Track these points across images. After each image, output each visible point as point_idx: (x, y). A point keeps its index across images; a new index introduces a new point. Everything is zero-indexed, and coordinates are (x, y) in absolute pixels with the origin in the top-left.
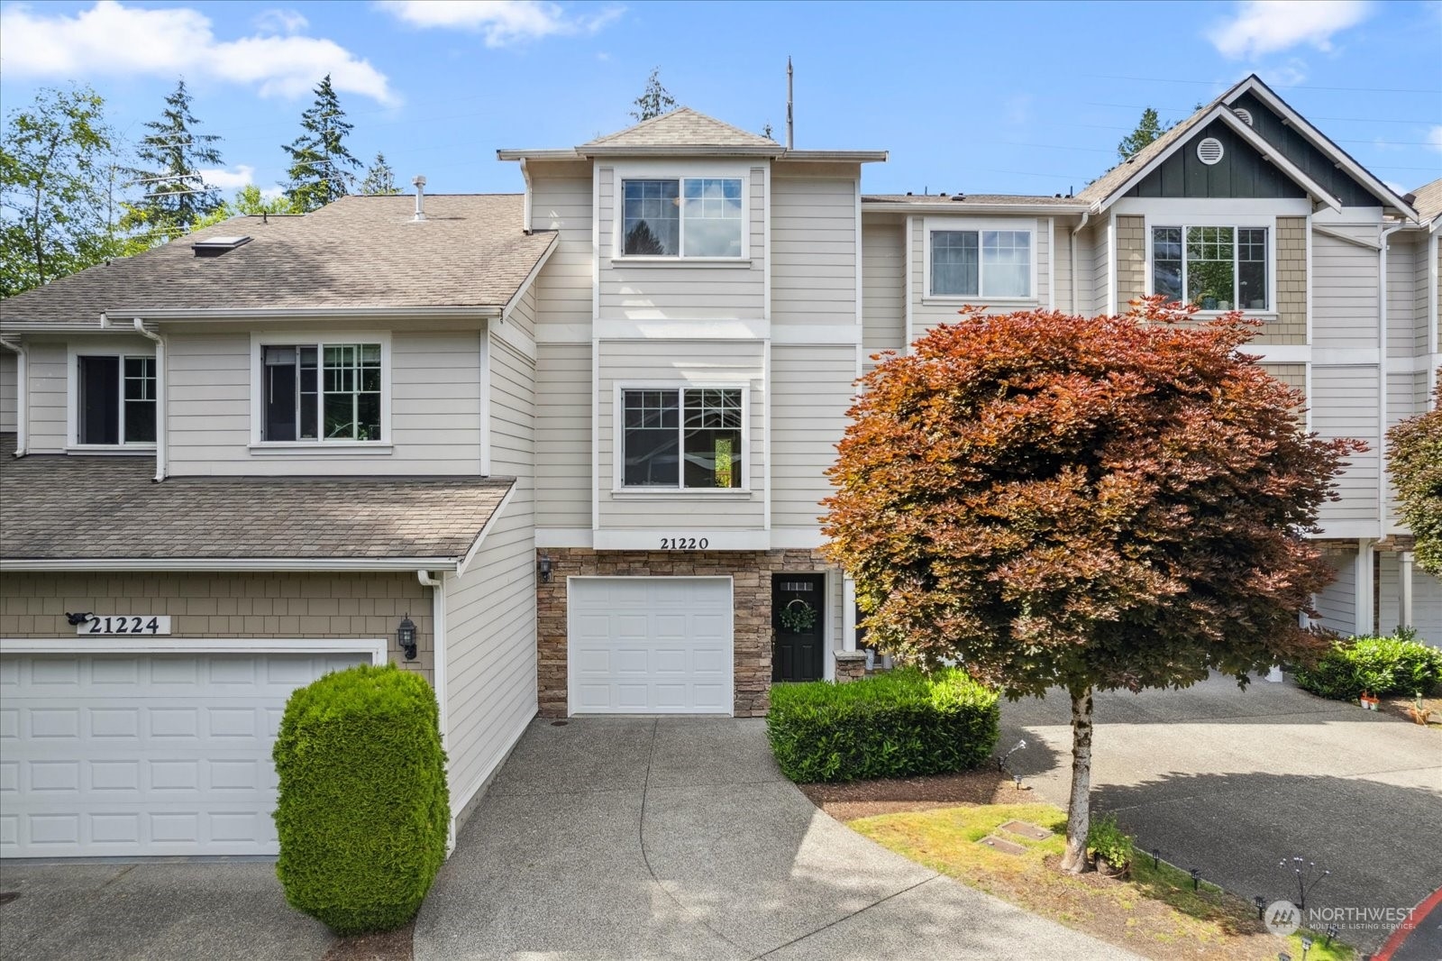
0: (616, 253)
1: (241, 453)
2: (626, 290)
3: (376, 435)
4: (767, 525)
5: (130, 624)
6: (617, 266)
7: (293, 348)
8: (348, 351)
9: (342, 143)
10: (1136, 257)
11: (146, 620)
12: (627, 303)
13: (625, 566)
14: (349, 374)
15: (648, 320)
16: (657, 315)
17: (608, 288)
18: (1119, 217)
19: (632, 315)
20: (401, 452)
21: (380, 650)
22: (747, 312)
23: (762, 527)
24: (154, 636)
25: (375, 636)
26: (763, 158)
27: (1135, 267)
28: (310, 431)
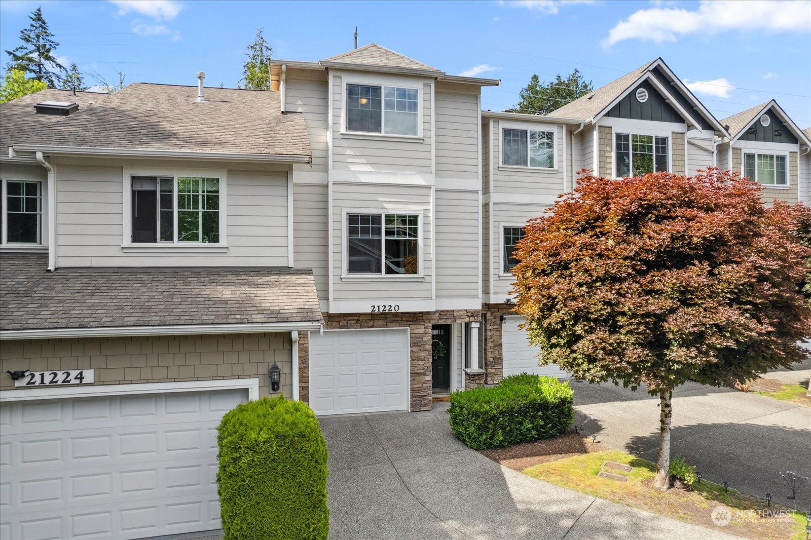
0: (343, 129)
1: (116, 251)
2: (349, 152)
3: (216, 239)
4: (434, 297)
5: (61, 377)
6: (344, 137)
7: (154, 179)
8: (196, 182)
9: (51, 54)
10: (608, 149)
11: (74, 373)
12: (350, 160)
13: (345, 323)
14: (196, 198)
15: (363, 172)
16: (368, 168)
17: (338, 150)
18: (599, 126)
19: (353, 168)
20: (233, 251)
21: (254, 387)
22: (422, 169)
23: (431, 298)
24: (81, 384)
25: (249, 376)
26: (431, 78)
27: (608, 154)
28: (168, 237)
